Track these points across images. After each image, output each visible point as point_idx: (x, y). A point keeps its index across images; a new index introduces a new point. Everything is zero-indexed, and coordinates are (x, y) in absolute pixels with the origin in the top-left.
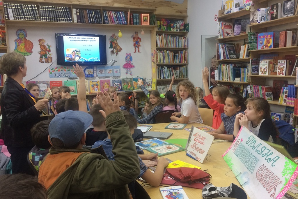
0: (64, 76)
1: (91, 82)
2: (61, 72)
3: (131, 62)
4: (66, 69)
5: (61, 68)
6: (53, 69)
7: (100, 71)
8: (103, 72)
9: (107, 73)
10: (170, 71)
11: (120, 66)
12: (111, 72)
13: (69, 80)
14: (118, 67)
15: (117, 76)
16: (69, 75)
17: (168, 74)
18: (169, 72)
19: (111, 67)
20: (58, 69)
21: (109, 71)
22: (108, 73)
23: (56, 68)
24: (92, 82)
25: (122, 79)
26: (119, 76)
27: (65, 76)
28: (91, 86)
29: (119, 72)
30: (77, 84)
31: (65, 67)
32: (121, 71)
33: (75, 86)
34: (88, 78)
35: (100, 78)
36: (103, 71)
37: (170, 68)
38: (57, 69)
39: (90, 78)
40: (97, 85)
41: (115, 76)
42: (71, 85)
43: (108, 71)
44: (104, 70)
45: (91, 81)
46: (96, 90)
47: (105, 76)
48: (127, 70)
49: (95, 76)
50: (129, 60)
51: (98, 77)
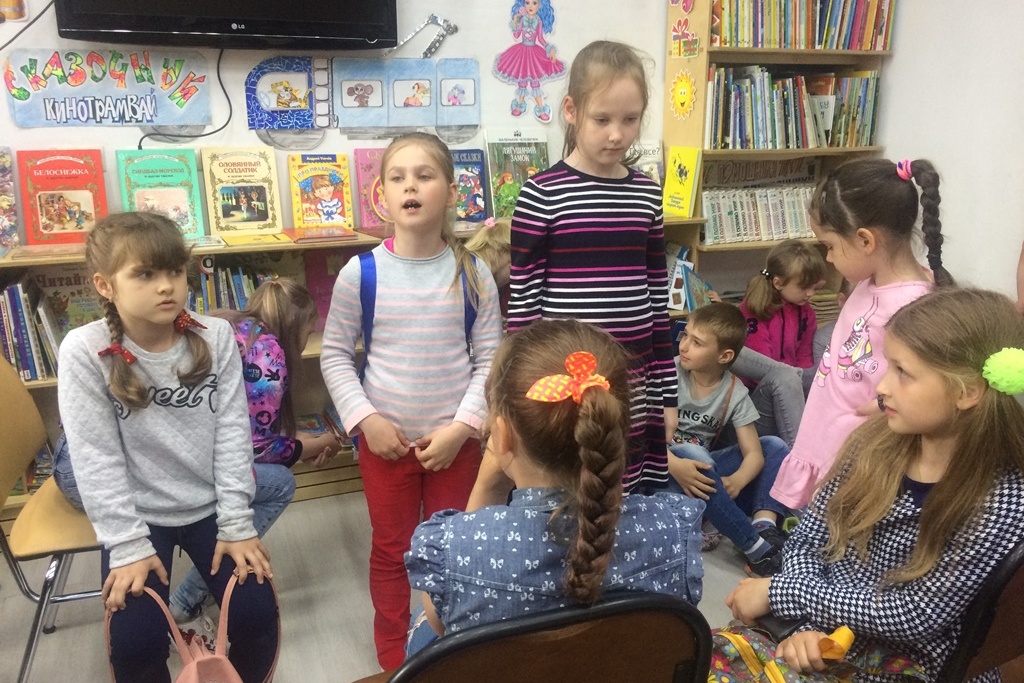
0: (115, 114)
1: (299, 161)
2: (90, 88)
3: (548, 38)
4: (124, 66)
5: (92, 58)
6: (33, 62)
7: (351, 92)
8: (374, 100)
9: (400, 102)
10: (785, 102)
11: (477, 63)
12: (425, 100)
13: (149, 145)
14: (465, 67)
15: (461, 127)
16: (145, 110)
17: (773, 121)
18: (777, 103)
19: (420, 64)
20: (66, 64)
21: (411, 93)
22: (406, 105)
23: (56, 60)
24: (304, 158)
25: (492, 146)
26: (468, 126)
27: (122, 117)
28: (296, 188)
29: (469, 98)
30: (201, 169)
31: (116, 56)
32: (485, 97)
33: (187, 185)
34: (278, 137)
35: (351, 133)
36: (369, 90)
37: (789, 82)
38: (60, 65)
39: (290, 137)
40: (336, 183)
41: (448, 128)
42: (164, 180)
43: (403, 90)
44: (376, 85)
45: (298, 154)
46: (329, 215)
47: (384, 123)
48: (522, 86)
49: (322, 121)
50: (536, 21)
51: (344, 131)
